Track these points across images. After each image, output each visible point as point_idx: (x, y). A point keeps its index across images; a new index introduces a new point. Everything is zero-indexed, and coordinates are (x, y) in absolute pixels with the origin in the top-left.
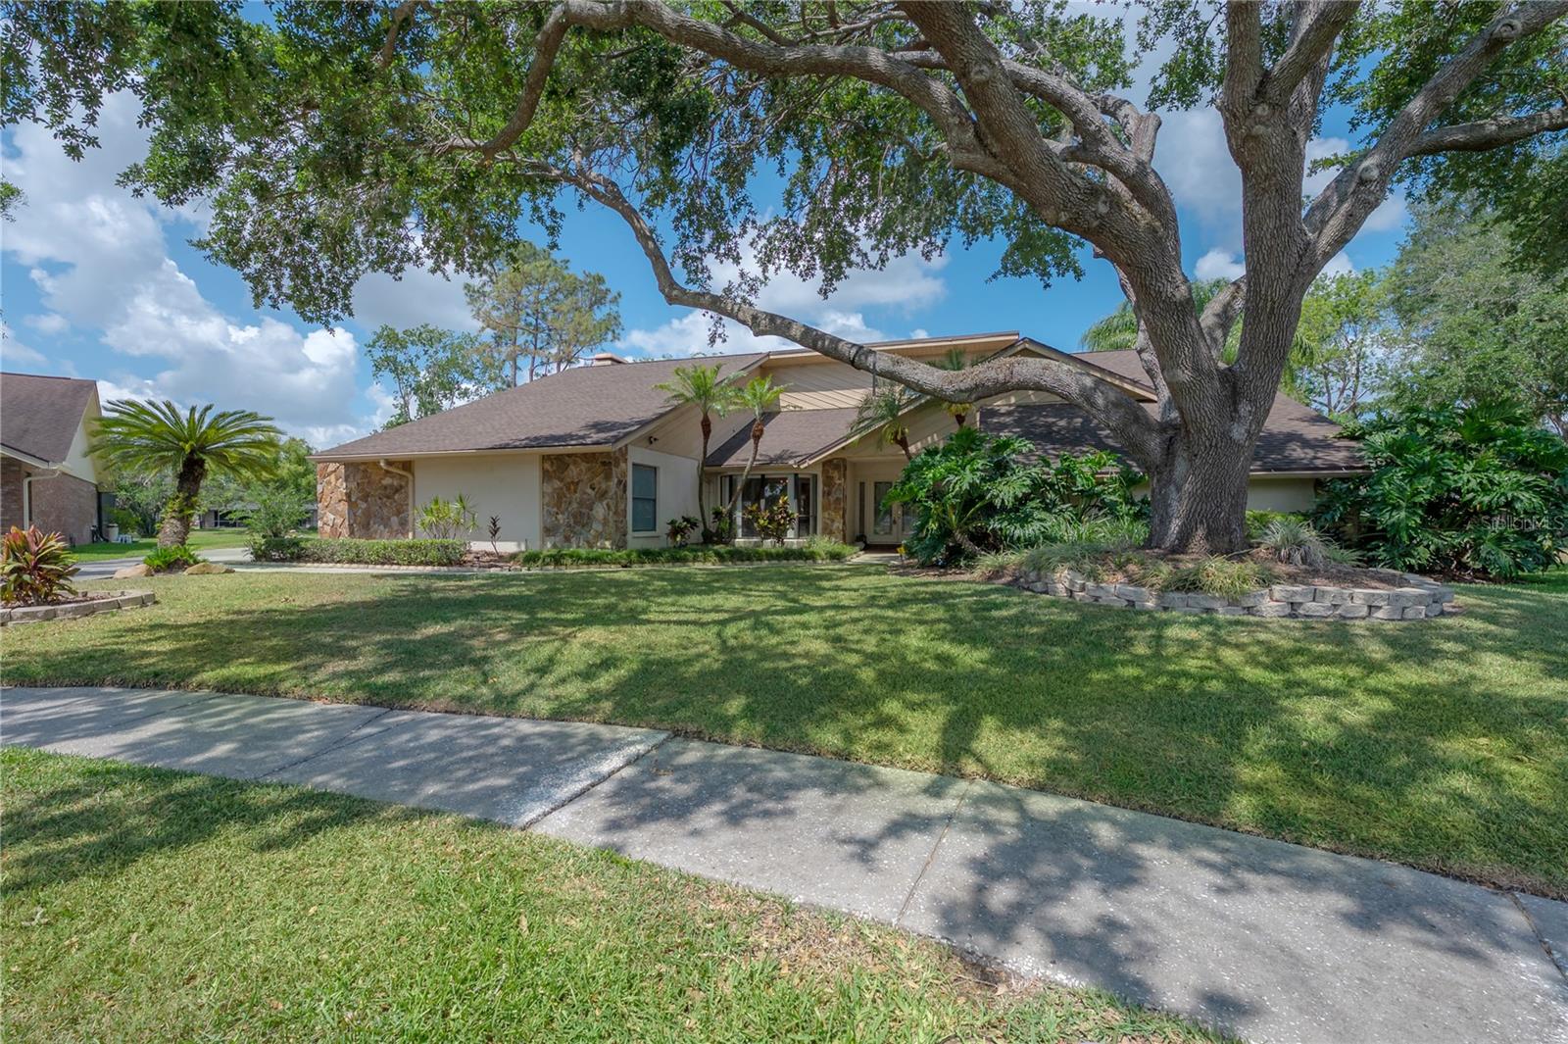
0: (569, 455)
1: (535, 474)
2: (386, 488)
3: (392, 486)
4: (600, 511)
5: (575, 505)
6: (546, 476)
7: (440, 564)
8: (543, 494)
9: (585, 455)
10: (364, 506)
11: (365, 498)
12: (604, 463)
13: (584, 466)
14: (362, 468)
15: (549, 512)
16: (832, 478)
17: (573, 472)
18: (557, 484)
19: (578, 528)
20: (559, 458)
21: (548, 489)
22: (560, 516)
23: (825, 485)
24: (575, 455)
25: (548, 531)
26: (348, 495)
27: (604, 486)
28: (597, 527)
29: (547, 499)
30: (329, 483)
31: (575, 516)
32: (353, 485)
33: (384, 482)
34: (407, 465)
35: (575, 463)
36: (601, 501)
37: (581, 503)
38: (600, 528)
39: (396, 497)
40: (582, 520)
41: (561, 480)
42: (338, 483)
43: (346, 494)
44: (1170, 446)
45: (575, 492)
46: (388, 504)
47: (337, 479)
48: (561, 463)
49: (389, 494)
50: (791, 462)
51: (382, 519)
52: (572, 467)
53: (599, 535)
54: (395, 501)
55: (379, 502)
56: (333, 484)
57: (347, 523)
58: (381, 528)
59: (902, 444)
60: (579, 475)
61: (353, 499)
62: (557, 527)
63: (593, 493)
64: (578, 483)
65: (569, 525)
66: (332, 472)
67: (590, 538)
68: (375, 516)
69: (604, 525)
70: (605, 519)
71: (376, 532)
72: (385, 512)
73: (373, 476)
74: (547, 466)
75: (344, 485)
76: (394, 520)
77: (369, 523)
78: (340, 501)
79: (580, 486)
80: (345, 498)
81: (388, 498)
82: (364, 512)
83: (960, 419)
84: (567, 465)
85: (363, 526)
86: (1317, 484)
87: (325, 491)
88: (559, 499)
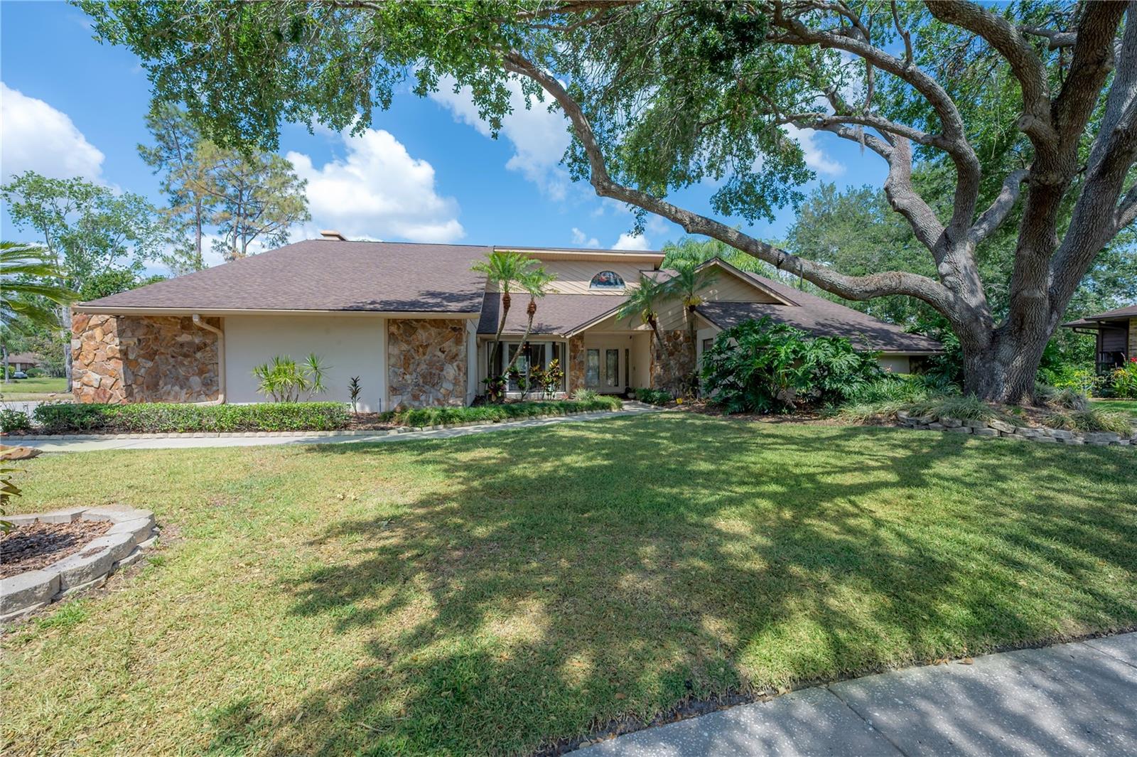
0: (417, 321)
1: (380, 336)
2: (182, 345)
3: (190, 344)
4: (450, 371)
5: (424, 366)
6: (392, 338)
7: (324, 429)
8: (389, 355)
9: (435, 320)
10: (150, 364)
11: (151, 356)
12: (454, 329)
13: (433, 331)
14: (145, 322)
15: (395, 372)
16: (577, 344)
17: (422, 335)
18: (405, 347)
19: (427, 387)
20: (406, 323)
21: (395, 350)
22: (408, 377)
23: (571, 351)
24: (424, 320)
25: (394, 390)
26: (124, 353)
27: (454, 350)
28: (447, 386)
29: (393, 361)
30: (92, 337)
31: (424, 377)
32: (132, 342)
33: (179, 339)
34: (215, 321)
35: (423, 327)
36: (451, 362)
37: (431, 364)
38: (451, 387)
39: (199, 355)
40: (431, 379)
41: (408, 343)
42: (107, 339)
43: (120, 351)
44: (995, 337)
45: (424, 354)
46: (186, 363)
47: (105, 334)
48: (409, 327)
49: (188, 352)
50: (555, 333)
51: (177, 379)
52: (420, 331)
53: (449, 394)
54: (196, 360)
55: (171, 360)
56: (98, 340)
57: (121, 383)
58: (177, 388)
59: (653, 324)
60: (428, 339)
61: (131, 357)
62: (405, 386)
63: (443, 356)
64: (427, 346)
65: (417, 385)
66: (96, 326)
67: (440, 396)
68: (166, 376)
69: (455, 384)
70: (455, 379)
71: (169, 393)
72: (182, 371)
73: (162, 332)
74: (394, 329)
75: (117, 341)
76: (196, 381)
77: (157, 384)
78: (109, 359)
79: (429, 349)
80: (118, 355)
81: (186, 356)
82: (149, 372)
83: (692, 308)
84: (415, 330)
85: (147, 387)
86: (912, 359)
87: (85, 347)
88: (407, 361)
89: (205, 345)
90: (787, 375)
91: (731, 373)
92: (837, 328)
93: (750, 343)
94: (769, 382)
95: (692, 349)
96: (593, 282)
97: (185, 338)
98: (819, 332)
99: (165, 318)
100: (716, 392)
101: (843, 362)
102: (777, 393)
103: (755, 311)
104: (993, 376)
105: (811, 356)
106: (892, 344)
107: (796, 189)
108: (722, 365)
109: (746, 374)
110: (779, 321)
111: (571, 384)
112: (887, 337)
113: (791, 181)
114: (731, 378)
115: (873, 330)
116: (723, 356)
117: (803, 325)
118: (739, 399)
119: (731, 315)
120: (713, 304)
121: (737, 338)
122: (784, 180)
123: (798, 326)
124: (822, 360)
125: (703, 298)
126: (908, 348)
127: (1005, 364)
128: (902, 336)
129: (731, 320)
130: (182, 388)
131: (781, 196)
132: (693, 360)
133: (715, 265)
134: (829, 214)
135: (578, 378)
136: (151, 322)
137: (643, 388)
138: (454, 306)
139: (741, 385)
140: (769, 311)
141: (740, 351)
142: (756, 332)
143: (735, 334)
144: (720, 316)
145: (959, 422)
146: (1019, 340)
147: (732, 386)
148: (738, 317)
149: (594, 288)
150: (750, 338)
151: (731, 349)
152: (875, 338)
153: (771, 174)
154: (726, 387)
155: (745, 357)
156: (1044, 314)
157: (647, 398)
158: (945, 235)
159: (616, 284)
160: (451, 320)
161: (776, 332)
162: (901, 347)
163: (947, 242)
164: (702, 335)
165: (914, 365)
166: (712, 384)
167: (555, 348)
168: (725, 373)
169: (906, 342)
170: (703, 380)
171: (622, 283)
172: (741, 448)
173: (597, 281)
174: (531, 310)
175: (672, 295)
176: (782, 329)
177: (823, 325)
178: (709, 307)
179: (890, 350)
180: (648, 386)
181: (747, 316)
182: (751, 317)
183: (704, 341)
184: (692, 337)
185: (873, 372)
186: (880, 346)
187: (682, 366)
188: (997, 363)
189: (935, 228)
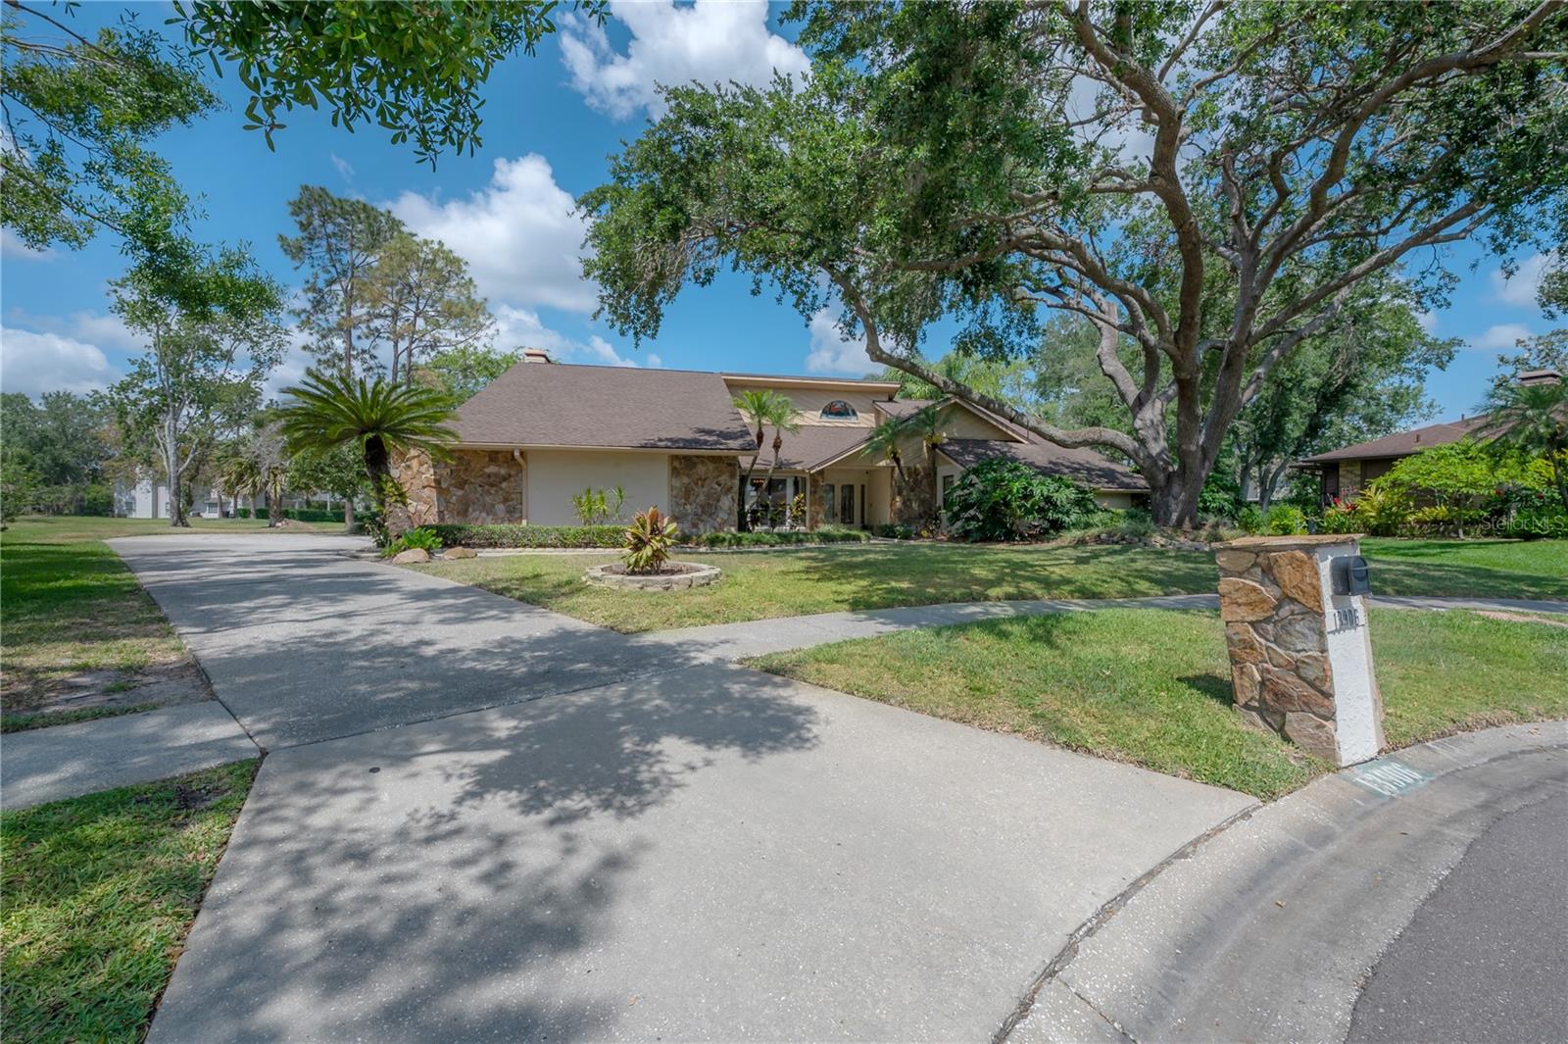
0: (697, 457)
1: (663, 471)
2: (489, 476)
3: (496, 475)
4: (725, 502)
5: (702, 497)
6: (675, 472)
8: (672, 488)
9: (713, 457)
10: (460, 493)
11: (461, 485)
12: (729, 465)
13: (711, 466)
15: (677, 503)
16: (817, 481)
17: (701, 469)
18: (686, 480)
19: (704, 517)
20: (688, 458)
21: (677, 483)
22: (688, 507)
23: (812, 486)
24: (703, 457)
25: (676, 519)
26: (438, 482)
27: (729, 483)
28: (723, 516)
29: (675, 492)
30: (409, 467)
31: (702, 507)
32: (446, 472)
33: (487, 470)
35: (703, 463)
36: (726, 494)
37: (708, 496)
38: (726, 517)
39: (504, 485)
40: (709, 510)
41: (688, 476)
42: (423, 469)
43: (435, 480)
44: (1169, 477)
45: (703, 486)
46: (492, 492)
47: (421, 464)
48: (689, 462)
49: (493, 482)
50: (799, 467)
51: (484, 506)
52: (700, 466)
53: (725, 522)
54: (501, 489)
55: (479, 489)
56: (415, 470)
57: (435, 510)
58: (484, 514)
59: (897, 460)
60: (706, 473)
61: (444, 485)
62: (686, 515)
63: (719, 489)
64: (705, 479)
65: (696, 514)
66: (414, 457)
67: (717, 525)
68: (474, 503)
69: (729, 514)
70: (730, 508)
71: (477, 519)
72: (488, 499)
73: (473, 464)
74: (676, 464)
75: (432, 471)
76: (500, 508)
77: (466, 511)
78: (424, 487)
79: (707, 482)
80: (433, 484)
81: (492, 485)
82: (460, 500)
83: (935, 446)
84: (694, 465)
85: (458, 513)
86: (1134, 496)
87: (403, 476)
88: (688, 493)
89: (510, 476)
90: (1020, 507)
91: (971, 506)
92: (1067, 467)
93: (987, 480)
94: (1005, 515)
95: (933, 485)
96: (824, 412)
97: (492, 469)
98: (1049, 472)
99: (476, 452)
100: (959, 524)
101: (1064, 496)
102: (1012, 525)
103: (992, 450)
104: (1168, 506)
105: (1037, 492)
106: (1113, 482)
107: (1029, 342)
108: (965, 500)
109: (986, 507)
110: (1014, 459)
111: (811, 520)
112: (1110, 475)
113: (1025, 335)
114: (972, 512)
115: (1100, 470)
116: (966, 491)
117: (1037, 464)
118: (979, 529)
119: (969, 453)
120: (952, 441)
121: (978, 477)
122: (1020, 334)
123: (1031, 465)
124: (1046, 493)
125: (943, 436)
126: (1127, 486)
127: (1176, 498)
128: (1125, 475)
129: (970, 458)
130: (488, 514)
131: (1016, 348)
132: (934, 495)
133: (956, 403)
134: (1076, 333)
135: (818, 513)
136: (462, 454)
137: (883, 523)
138: (732, 444)
139: (981, 517)
140: (1006, 449)
141: (980, 486)
142: (995, 471)
143: (976, 472)
144: (958, 453)
145: (1137, 539)
146: (1183, 481)
147: (974, 518)
148: (977, 455)
149: (825, 418)
150: (989, 476)
151: (972, 485)
152: (1099, 476)
153: (1008, 327)
154: (968, 520)
155: (984, 492)
156: (1198, 462)
157: (888, 532)
158: (1139, 398)
159: (848, 414)
160: (727, 457)
161: (1010, 471)
162: (1122, 485)
163: (1140, 403)
164: (942, 471)
165: (1135, 501)
166: (955, 517)
167: (796, 483)
168: (967, 507)
169: (1126, 480)
170: (944, 514)
171: (854, 414)
172: (984, 553)
173: (829, 411)
174: (777, 446)
175: (915, 433)
176: (1016, 469)
177: (1055, 464)
178: (948, 444)
179: (1113, 488)
180: (888, 522)
181: (985, 454)
182: (988, 456)
183: (945, 478)
184: (931, 473)
185: (1091, 507)
186: (1104, 486)
187: (922, 502)
188: (1170, 498)
189: (1132, 392)
